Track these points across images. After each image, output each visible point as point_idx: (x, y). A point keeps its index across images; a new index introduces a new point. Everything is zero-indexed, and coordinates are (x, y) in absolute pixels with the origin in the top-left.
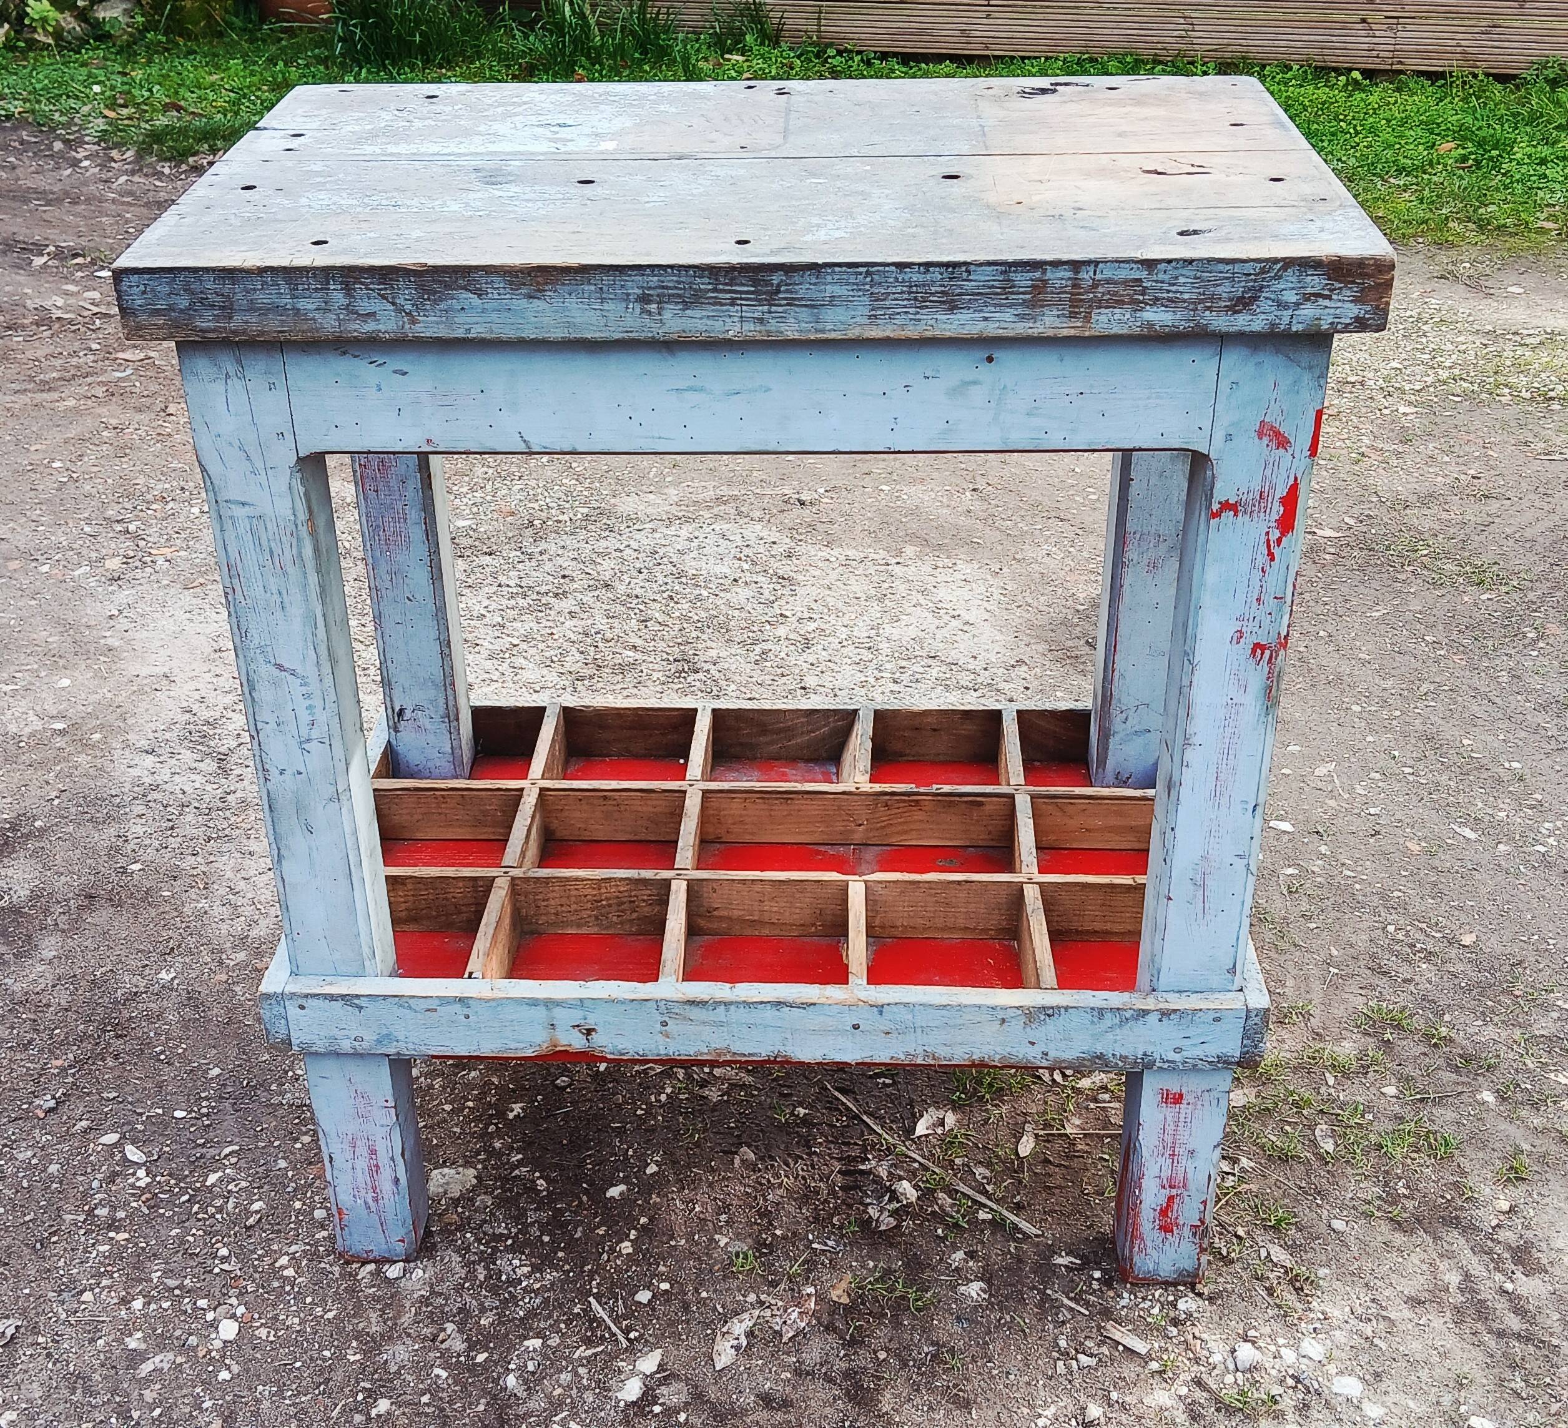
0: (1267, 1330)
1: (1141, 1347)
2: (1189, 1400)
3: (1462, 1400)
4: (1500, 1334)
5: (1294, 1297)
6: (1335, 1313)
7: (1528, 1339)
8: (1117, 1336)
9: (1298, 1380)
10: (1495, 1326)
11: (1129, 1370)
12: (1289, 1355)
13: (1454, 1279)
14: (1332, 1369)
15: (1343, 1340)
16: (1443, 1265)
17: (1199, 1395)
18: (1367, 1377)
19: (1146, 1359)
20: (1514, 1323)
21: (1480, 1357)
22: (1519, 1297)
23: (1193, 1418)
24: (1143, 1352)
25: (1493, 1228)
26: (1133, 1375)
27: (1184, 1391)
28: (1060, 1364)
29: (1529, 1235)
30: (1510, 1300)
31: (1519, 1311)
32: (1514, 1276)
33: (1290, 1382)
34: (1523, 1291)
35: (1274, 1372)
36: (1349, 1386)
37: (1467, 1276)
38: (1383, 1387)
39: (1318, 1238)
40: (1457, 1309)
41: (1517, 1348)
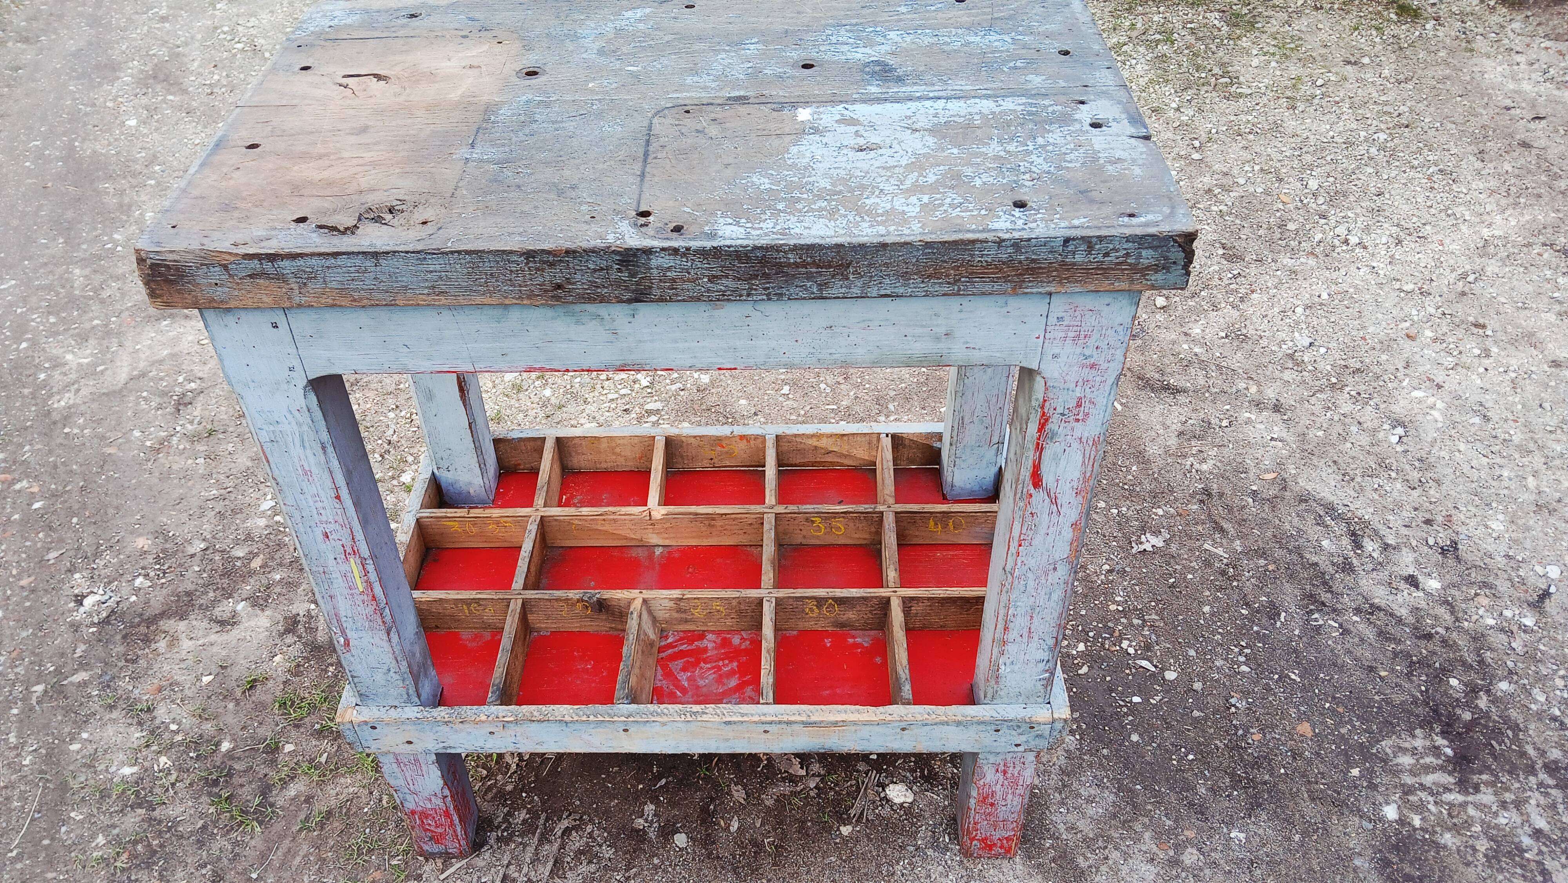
25: (294, 644)
29: (277, 640)
32: (305, 613)
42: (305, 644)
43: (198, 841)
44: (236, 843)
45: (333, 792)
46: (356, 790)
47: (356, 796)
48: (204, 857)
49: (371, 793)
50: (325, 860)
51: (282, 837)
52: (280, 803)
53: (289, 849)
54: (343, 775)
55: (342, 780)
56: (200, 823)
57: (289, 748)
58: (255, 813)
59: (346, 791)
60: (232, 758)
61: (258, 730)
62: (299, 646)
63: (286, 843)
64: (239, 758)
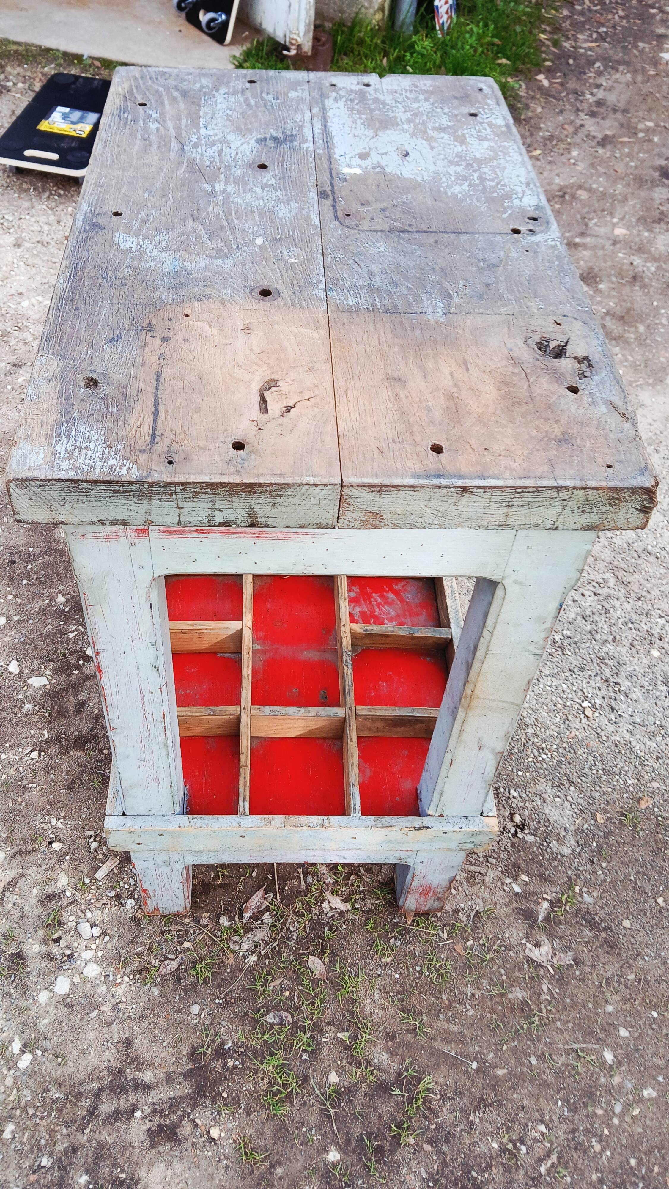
0: (109, 946)
1: (99, 875)
2: (62, 896)
3: (46, 1054)
4: (97, 1095)
5: (134, 968)
6: (120, 990)
7: (92, 1112)
8: (108, 863)
9: (71, 956)
10: (104, 1095)
11: (85, 868)
12: (88, 955)
13: (148, 1076)
14: (77, 980)
15: (99, 991)
16: (160, 1073)
17: (65, 902)
18: (69, 1000)
19: (92, 877)
20: (106, 1108)
21: (79, 1077)
22: (129, 1119)
23: (49, 896)
24: (96, 876)
25: (194, 1120)
26: (82, 869)
27: (68, 894)
28: (92, 833)
29: (187, 1144)
30: (126, 1112)
31: (116, 1115)
32: (147, 1121)
33: (68, 952)
34: (134, 1123)
35: (76, 944)
36: (62, 986)
37: (147, 1087)
38: (61, 1007)
39: (186, 994)
40: (121, 1072)
41: (86, 1103)
42: (193, 1107)
43: (447, 1141)
44: (444, 1098)
45: (381, 1014)
46: (377, 991)
47: (384, 990)
48: (462, 1127)
49: (379, 976)
50: (449, 1001)
51: (432, 1051)
52: (395, 1066)
53: (444, 1040)
54: (362, 1010)
55: (367, 1009)
56: (427, 1147)
57: (333, 1078)
58: (409, 1090)
59: (378, 1002)
60: (348, 1142)
61: (312, 1123)
62: (196, 1115)
63: (439, 1045)
64: (347, 1134)
